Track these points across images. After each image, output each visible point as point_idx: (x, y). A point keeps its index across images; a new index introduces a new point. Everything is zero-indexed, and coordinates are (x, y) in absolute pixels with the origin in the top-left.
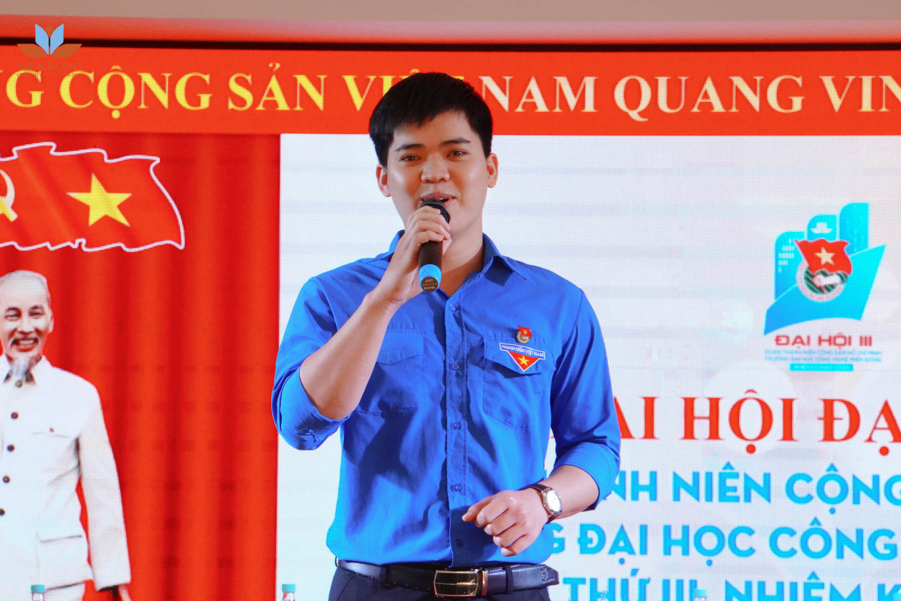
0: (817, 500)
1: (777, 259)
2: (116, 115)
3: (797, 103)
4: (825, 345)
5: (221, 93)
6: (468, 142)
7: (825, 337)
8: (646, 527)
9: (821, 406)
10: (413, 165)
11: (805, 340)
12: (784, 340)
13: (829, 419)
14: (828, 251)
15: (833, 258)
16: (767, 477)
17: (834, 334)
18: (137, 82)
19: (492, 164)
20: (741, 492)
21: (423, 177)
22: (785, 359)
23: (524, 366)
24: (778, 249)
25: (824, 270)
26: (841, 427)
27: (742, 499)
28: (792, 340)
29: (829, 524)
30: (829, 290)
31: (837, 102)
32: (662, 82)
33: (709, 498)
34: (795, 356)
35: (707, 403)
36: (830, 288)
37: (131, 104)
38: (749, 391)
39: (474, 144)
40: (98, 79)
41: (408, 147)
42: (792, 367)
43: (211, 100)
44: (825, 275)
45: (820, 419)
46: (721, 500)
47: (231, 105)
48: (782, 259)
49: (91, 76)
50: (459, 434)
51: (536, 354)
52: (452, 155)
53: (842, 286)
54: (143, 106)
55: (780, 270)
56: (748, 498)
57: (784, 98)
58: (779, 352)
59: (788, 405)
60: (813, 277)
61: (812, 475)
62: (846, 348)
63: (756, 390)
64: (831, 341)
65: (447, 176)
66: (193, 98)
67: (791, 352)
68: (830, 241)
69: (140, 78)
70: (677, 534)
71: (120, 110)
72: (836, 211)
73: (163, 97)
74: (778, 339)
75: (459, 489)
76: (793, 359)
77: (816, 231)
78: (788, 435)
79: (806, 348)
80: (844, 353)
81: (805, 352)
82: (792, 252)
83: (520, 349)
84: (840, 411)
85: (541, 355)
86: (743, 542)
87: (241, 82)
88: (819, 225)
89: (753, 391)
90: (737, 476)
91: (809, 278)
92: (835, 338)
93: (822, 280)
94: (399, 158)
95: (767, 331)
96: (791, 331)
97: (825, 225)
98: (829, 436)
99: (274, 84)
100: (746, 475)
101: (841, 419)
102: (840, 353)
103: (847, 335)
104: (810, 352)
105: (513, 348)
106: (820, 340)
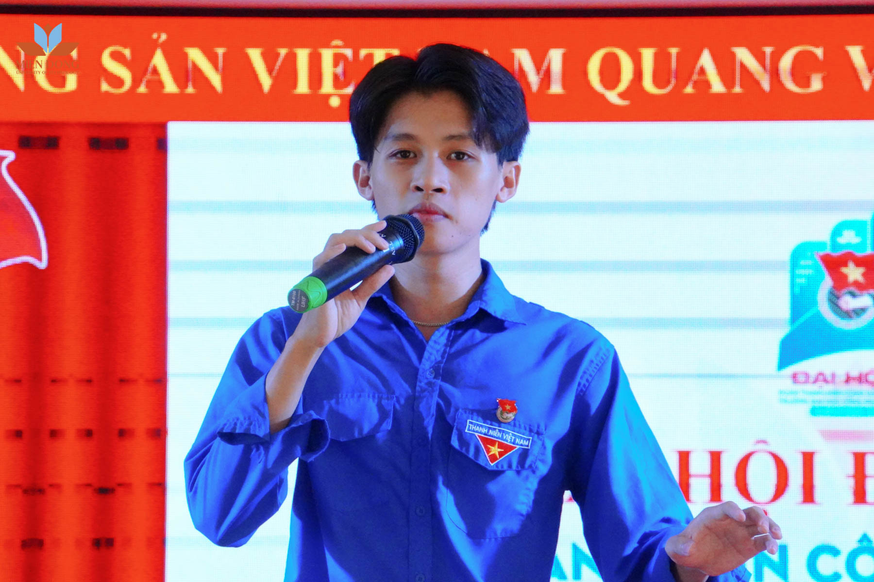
0: (845, 578)
1: (793, 276)
3: (817, 81)
4: (854, 384)
5: (92, 72)
7: (854, 374)
9: (851, 459)
11: (829, 378)
12: (801, 378)
13: (860, 476)
14: (857, 266)
15: (863, 275)
16: (784, 550)
17: (865, 370)
22: (804, 401)
24: (795, 264)
25: (852, 289)
28: (812, 377)
30: (858, 315)
31: (866, 79)
32: (648, 55)
34: (817, 397)
35: (707, 457)
36: (859, 312)
38: (758, 442)
42: (813, 411)
43: (79, 79)
44: (853, 295)
45: (849, 475)
47: (104, 87)
48: (800, 276)
55: (797, 290)
57: (800, 73)
58: (795, 393)
59: (808, 459)
60: (838, 297)
61: (840, 548)
63: (769, 440)
64: (862, 378)
66: (56, 77)
67: (812, 393)
68: (859, 254)
72: (866, 216)
73: (18, 77)
74: (795, 376)
76: (814, 402)
77: (841, 241)
78: (808, 495)
79: (832, 387)
81: (829, 393)
82: (811, 266)
87: (117, 57)
88: (846, 232)
89: (765, 442)
91: (834, 299)
92: (867, 375)
93: (849, 302)
95: (781, 366)
96: (811, 366)
97: (853, 234)
98: (860, 497)
99: (159, 59)
104: (835, 393)
106: (848, 379)
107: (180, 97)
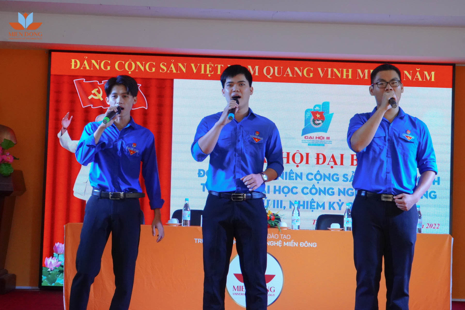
0: (314, 180)
1: (305, 116)
2: (130, 73)
3: (311, 75)
4: (317, 139)
5: (158, 68)
6: (245, 82)
7: (318, 137)
8: (269, 186)
9: (316, 155)
10: (230, 87)
11: (312, 138)
12: (307, 138)
13: (318, 158)
14: (319, 114)
15: (320, 116)
16: (301, 174)
17: (320, 136)
18: (136, 64)
19: (252, 90)
20: (294, 178)
21: (233, 91)
23: (256, 141)
24: (306, 114)
25: (318, 119)
26: (321, 161)
27: (295, 179)
28: (309, 137)
29: (317, 187)
30: (319, 125)
31: (322, 75)
32: (276, 68)
33: (286, 179)
34: (310, 142)
35: (286, 154)
36: (319, 124)
37: (134, 70)
38: (297, 151)
39: (247, 83)
40: (125, 63)
41: (229, 82)
42: (309, 145)
43: (155, 69)
44: (318, 121)
45: (316, 158)
46: (289, 179)
47: (161, 71)
48: (307, 116)
49: (123, 62)
50: (239, 158)
51: (260, 138)
52: (241, 85)
53: (322, 124)
54: (137, 71)
55: (306, 119)
56: (296, 179)
57: (308, 74)
59: (307, 155)
60: (315, 121)
61: (313, 173)
62: (323, 140)
64: (319, 138)
65: (239, 91)
66: (151, 69)
67: (308, 141)
68: (320, 111)
69: (136, 63)
70: (277, 188)
71: (131, 72)
72: (321, 104)
73: (142, 68)
74: (305, 137)
75: (238, 172)
77: (316, 109)
78: (307, 163)
79: (313, 140)
80: (322, 141)
81: (312, 141)
82: (309, 114)
83: (256, 137)
84: (321, 156)
85: (261, 139)
86: (295, 190)
87: (163, 65)
88: (317, 107)
89: (299, 151)
90: (294, 173)
91: (314, 121)
92: (320, 137)
93: (317, 122)
94: (227, 85)
95: (302, 135)
96: (309, 135)
97: (318, 107)
98: (318, 163)
99: (172, 66)
100: (296, 173)
101: (321, 159)
102: (321, 141)
103: (323, 137)
104: (313, 141)
105: (254, 137)
106: (316, 138)
107: (176, 74)
